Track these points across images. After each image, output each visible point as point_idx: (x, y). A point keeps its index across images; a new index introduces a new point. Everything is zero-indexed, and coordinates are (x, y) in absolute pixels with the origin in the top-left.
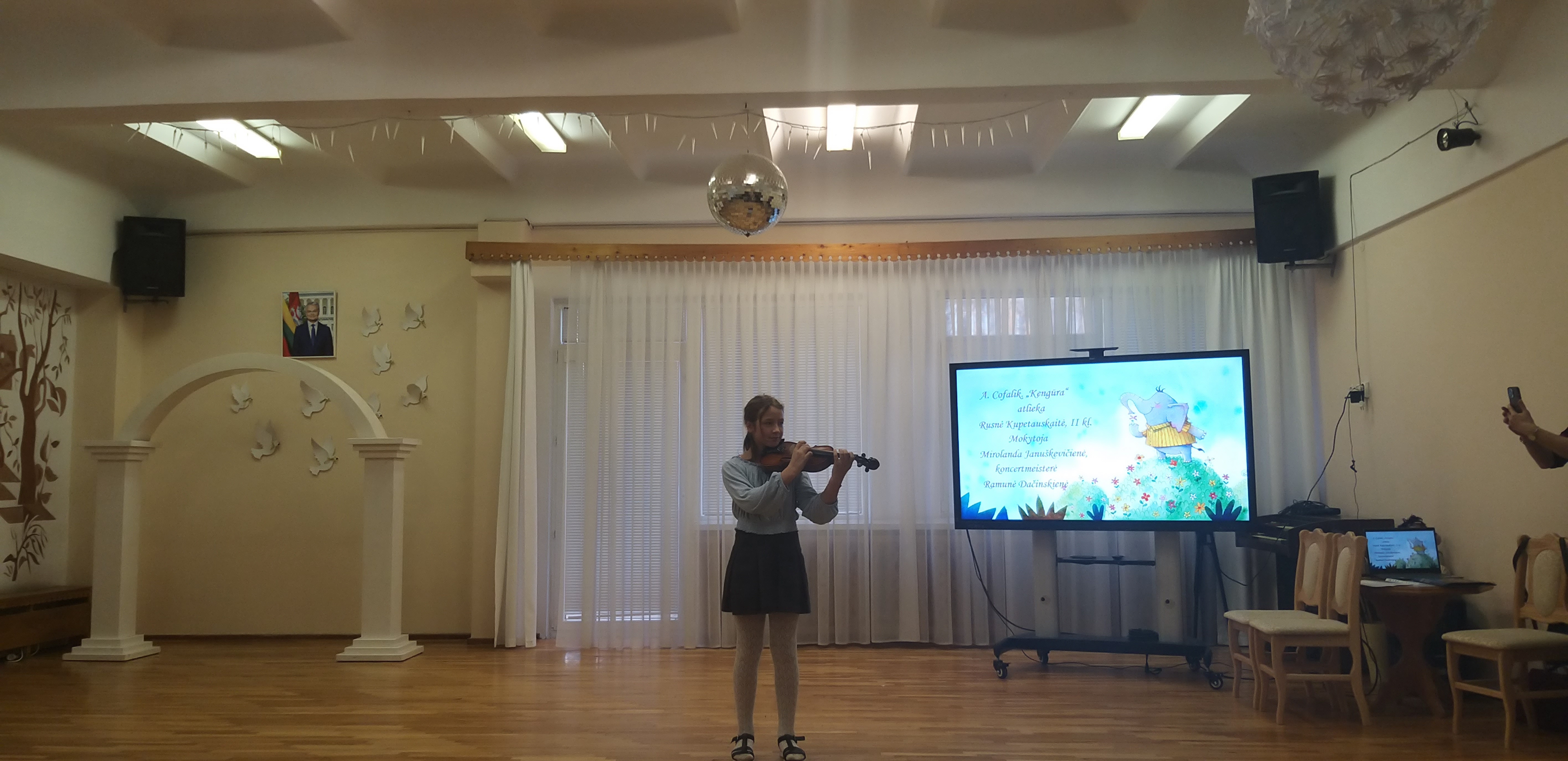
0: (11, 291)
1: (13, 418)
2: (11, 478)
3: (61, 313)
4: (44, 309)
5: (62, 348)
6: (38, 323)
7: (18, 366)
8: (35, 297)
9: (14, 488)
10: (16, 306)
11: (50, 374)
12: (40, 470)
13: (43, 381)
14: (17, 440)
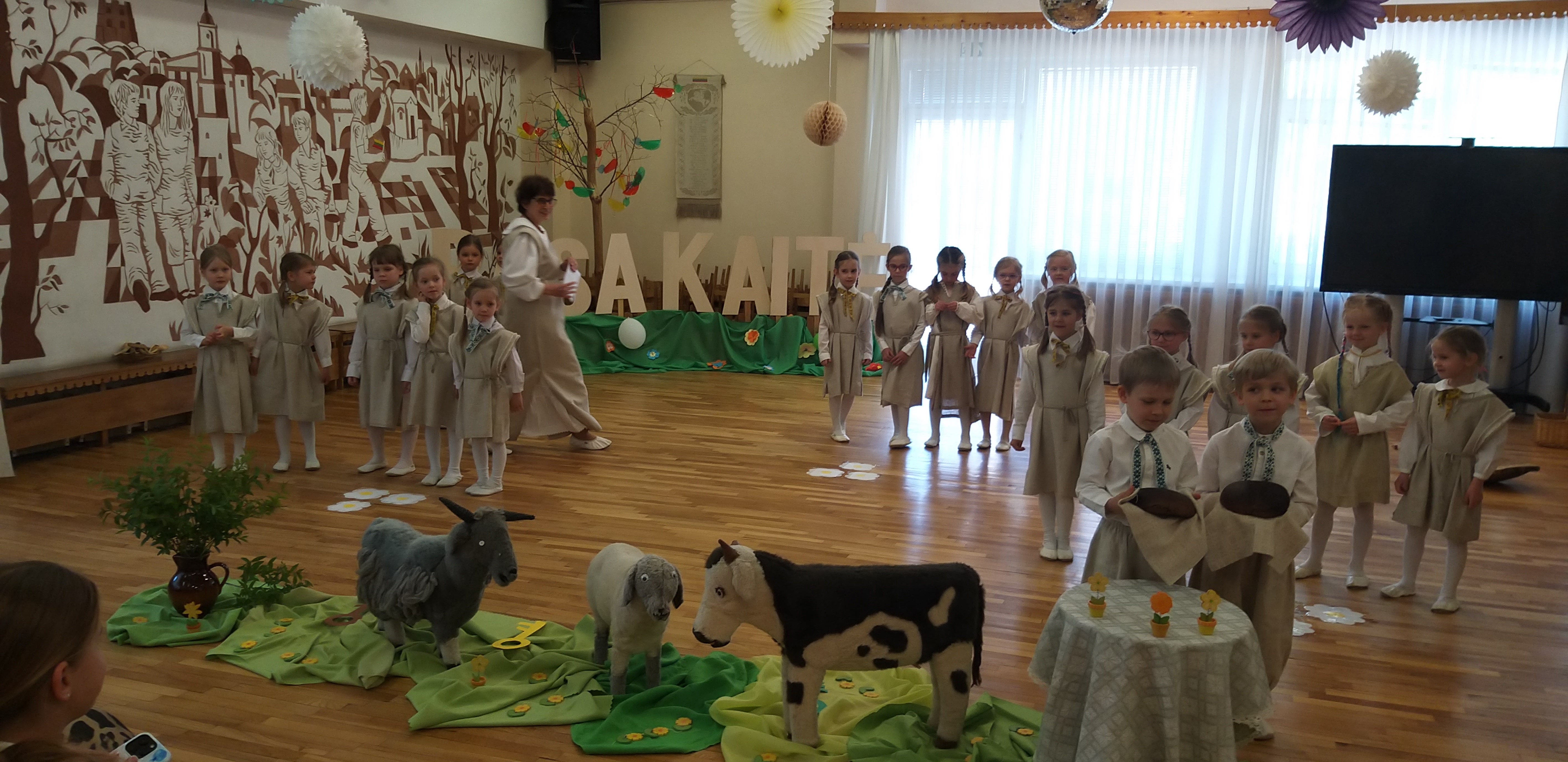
0: (472, 60)
1: (480, 164)
2: (481, 211)
3: (508, 75)
4: (496, 73)
5: (511, 104)
6: (492, 84)
7: (481, 122)
8: (489, 63)
9: (484, 219)
10: (477, 71)
11: (503, 125)
12: (501, 204)
13: (498, 133)
14: (484, 181)
